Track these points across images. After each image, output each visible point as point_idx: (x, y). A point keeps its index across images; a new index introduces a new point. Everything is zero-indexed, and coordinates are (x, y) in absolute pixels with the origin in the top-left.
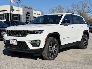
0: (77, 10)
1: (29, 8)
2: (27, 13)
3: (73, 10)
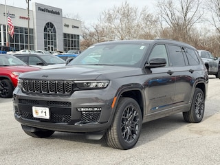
0: (170, 16)
1: (52, 12)
2: (48, 24)
3: (160, 16)
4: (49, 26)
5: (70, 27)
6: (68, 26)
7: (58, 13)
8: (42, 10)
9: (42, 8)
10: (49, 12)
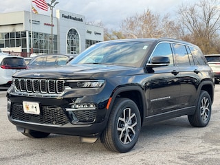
0: (192, 23)
1: (75, 19)
2: (71, 30)
4: (73, 32)
5: (93, 33)
6: (90, 32)
7: (81, 20)
8: (66, 17)
9: (65, 15)
10: (73, 19)
